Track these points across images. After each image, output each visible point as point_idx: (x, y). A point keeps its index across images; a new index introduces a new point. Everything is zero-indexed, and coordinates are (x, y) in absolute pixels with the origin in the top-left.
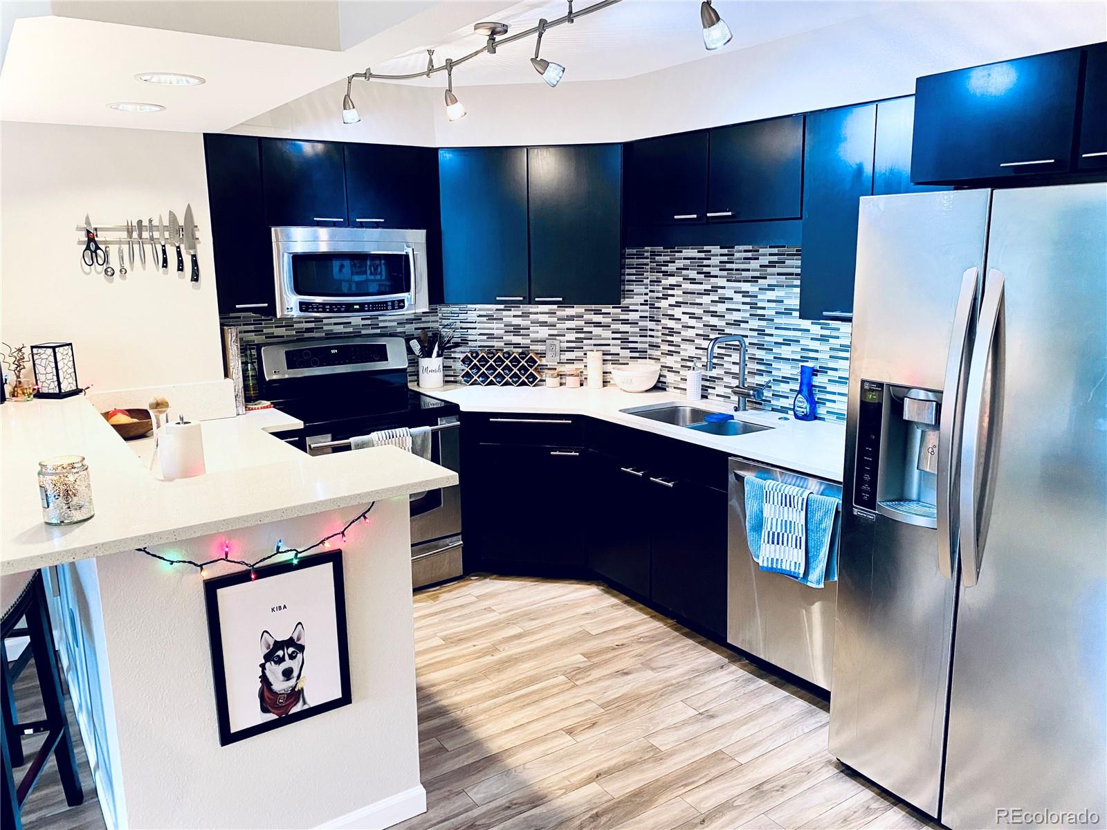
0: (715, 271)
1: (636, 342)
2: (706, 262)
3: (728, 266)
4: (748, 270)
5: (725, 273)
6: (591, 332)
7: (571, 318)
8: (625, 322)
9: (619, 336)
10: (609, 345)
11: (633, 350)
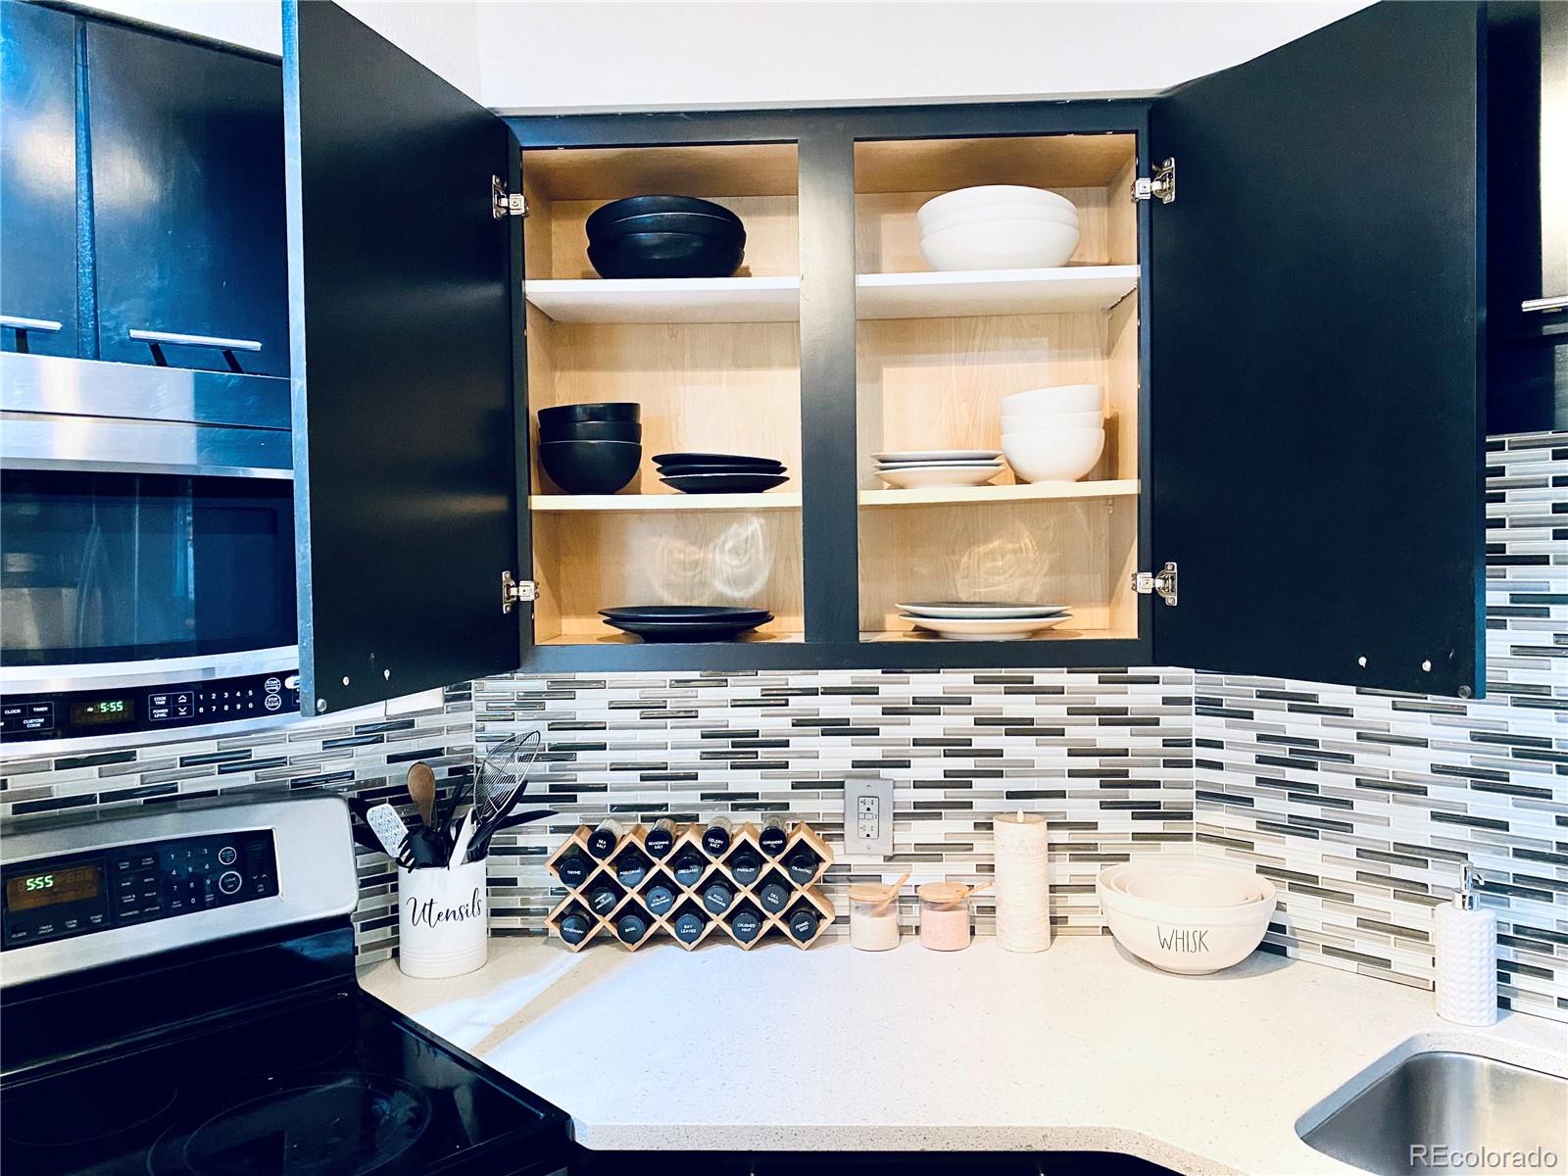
1: (1156, 784)
6: (999, 753)
7: (927, 706)
8: (1113, 717)
9: (1093, 763)
10: (1062, 794)
11: (1146, 811)
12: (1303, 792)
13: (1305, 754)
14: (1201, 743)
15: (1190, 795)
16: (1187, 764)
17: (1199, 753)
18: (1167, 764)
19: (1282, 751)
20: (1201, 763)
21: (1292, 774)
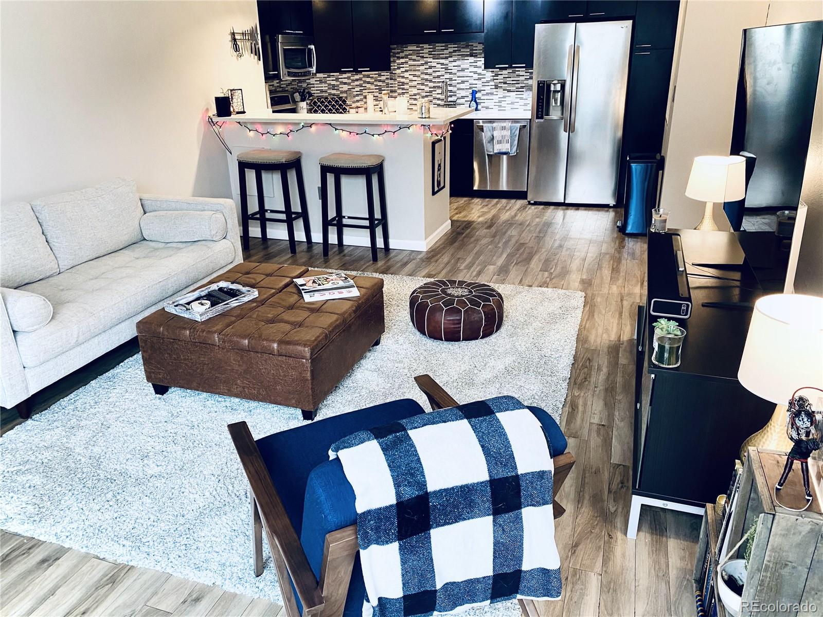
0: (425, 55)
2: (421, 52)
3: (433, 53)
4: (443, 54)
5: (432, 56)
6: (366, 86)
7: (357, 80)
8: (380, 81)
9: (377, 87)
10: (373, 92)
12: (403, 89)
13: (403, 84)
14: (390, 84)
15: (389, 91)
18: (386, 87)
19: (401, 84)
20: (390, 87)
21: (402, 87)
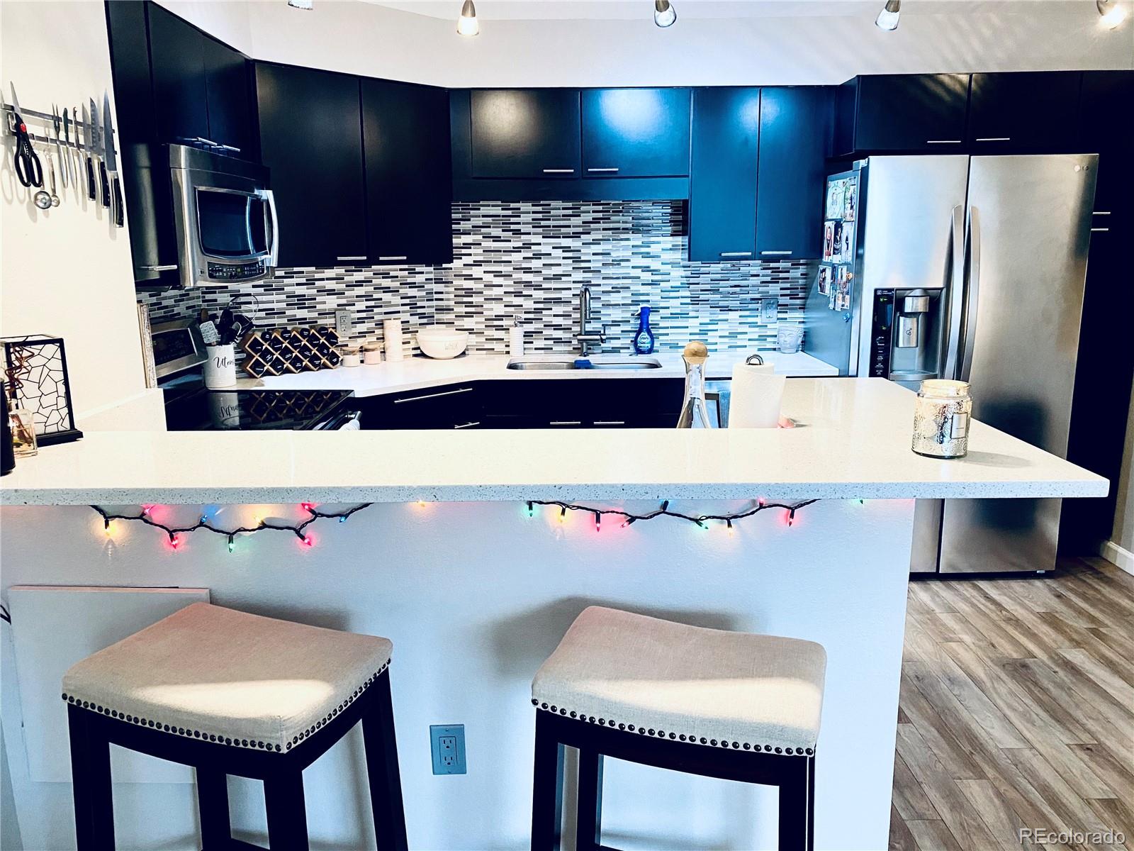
0: (524, 229)
1: (424, 307)
4: (569, 226)
5: (540, 230)
8: (412, 285)
9: (407, 301)
10: (399, 312)
11: (422, 316)
14: (436, 293)
15: (433, 310)
16: (432, 300)
17: (436, 296)
18: (427, 300)
19: (463, 293)
20: (437, 300)
21: (465, 299)
